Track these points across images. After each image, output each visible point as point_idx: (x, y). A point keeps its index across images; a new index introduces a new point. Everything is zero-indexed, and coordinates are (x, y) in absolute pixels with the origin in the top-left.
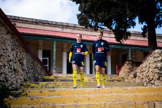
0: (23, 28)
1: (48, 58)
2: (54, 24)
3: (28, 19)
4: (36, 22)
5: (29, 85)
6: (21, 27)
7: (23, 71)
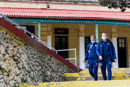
0: (59, 10)
1: (75, 49)
4: (75, 2)
6: (56, 10)
7: (19, 69)
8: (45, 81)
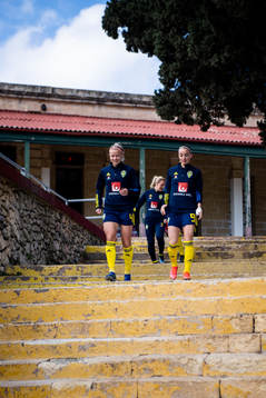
2: (145, 103)
3: (78, 91)
4: (98, 100)
5: (19, 274)
6: (61, 115)
7: (6, 239)
8: (51, 261)
